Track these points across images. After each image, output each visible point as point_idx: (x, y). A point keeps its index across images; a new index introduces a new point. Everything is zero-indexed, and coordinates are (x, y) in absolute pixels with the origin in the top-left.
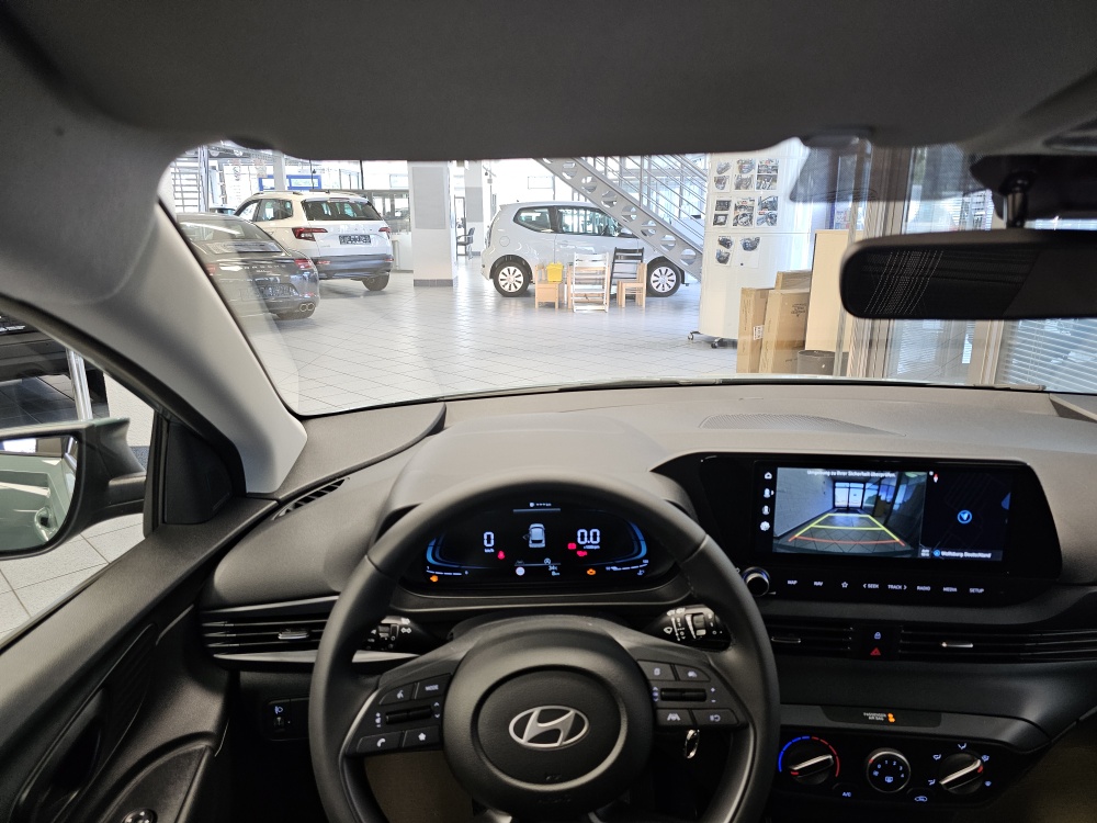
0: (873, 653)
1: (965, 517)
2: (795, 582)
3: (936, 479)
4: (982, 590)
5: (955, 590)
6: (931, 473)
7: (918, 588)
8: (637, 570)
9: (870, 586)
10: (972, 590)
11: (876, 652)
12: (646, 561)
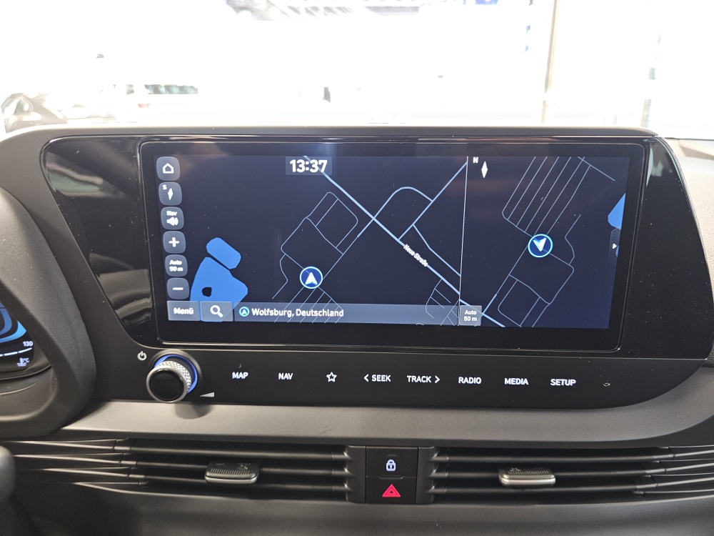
0: (387, 494)
1: (540, 245)
2: (244, 375)
3: (484, 170)
4: (572, 382)
5: (525, 382)
6: (476, 160)
7: (461, 380)
8: (16, 358)
9: (376, 378)
10: (555, 382)
11: (392, 492)
12: (30, 343)
